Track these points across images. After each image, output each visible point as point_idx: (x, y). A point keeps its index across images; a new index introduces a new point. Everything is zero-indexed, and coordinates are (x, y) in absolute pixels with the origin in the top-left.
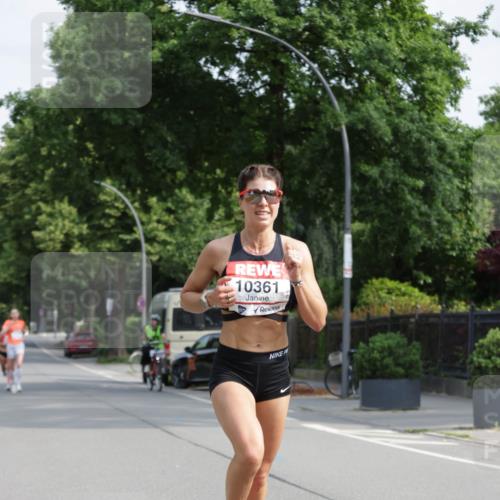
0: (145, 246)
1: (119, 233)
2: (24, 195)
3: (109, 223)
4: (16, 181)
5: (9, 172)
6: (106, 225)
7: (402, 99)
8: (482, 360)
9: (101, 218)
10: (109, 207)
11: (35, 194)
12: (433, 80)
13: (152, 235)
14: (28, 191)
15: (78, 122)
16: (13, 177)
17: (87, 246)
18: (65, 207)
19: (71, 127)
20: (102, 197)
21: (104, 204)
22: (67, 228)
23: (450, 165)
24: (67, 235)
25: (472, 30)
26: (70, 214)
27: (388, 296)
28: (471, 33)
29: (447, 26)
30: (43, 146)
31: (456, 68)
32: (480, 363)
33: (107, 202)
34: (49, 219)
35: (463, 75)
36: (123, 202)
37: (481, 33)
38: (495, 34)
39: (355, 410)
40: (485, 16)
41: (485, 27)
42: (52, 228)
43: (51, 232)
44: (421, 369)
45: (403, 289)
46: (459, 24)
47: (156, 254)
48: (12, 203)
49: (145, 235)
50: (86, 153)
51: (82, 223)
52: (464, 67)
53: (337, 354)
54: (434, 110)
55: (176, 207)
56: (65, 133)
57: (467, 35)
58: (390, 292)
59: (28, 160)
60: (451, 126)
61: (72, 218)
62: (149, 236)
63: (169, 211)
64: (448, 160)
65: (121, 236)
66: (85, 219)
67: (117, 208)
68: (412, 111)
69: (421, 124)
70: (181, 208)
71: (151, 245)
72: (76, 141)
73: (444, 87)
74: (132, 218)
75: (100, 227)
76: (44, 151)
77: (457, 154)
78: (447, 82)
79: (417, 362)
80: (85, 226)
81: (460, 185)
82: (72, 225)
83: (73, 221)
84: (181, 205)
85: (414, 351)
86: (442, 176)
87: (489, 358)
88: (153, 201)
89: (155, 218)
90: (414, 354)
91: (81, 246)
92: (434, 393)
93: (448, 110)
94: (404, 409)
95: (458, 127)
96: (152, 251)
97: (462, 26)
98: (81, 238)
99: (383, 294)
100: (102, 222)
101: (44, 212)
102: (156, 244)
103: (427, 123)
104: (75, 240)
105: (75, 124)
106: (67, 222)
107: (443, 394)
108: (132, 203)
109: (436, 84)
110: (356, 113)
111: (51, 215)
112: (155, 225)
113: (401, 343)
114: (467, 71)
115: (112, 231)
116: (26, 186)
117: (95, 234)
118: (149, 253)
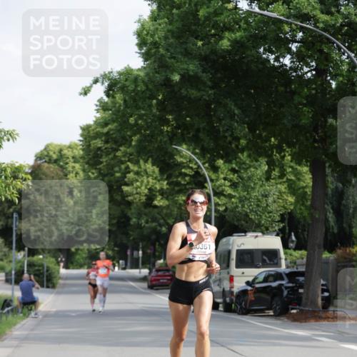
0: (214, 199)
2: (115, 157)
3: (185, 180)
4: (108, 145)
5: (103, 138)
6: (183, 182)
9: (177, 177)
10: (184, 167)
11: (124, 156)
13: (220, 189)
14: (119, 154)
15: (160, 98)
16: (107, 142)
17: (167, 199)
18: (149, 167)
19: (155, 101)
20: (179, 159)
21: (181, 165)
22: (150, 184)
24: (150, 189)
26: (154, 172)
30: (131, 116)
33: (184, 163)
34: (136, 177)
36: (196, 163)
42: (138, 184)
43: (137, 188)
47: (224, 205)
48: (105, 163)
49: (213, 189)
50: (167, 122)
51: (162, 179)
55: (239, 168)
56: (150, 106)
59: (119, 128)
61: (155, 176)
62: (217, 191)
63: (233, 171)
66: (165, 177)
67: (191, 168)
70: (243, 168)
71: (219, 198)
72: (158, 113)
74: (203, 176)
75: (178, 184)
76: (132, 120)
80: (165, 182)
82: (154, 181)
83: (156, 178)
84: (244, 166)
88: (220, 162)
89: (222, 176)
91: (162, 199)
96: (220, 203)
98: (162, 192)
100: (179, 179)
101: (132, 171)
102: (222, 198)
104: (158, 194)
105: (157, 99)
106: (150, 179)
108: (204, 164)
111: (137, 173)
112: (223, 181)
115: (188, 187)
116: (117, 150)
117: (173, 189)
118: (217, 204)
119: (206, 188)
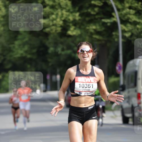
0: (121, 27)
1: (101, 18)
3: (95, 11)
6: (92, 13)
9: (88, 8)
13: (126, 18)
17: (80, 28)
22: (65, 16)
24: (65, 21)
26: (67, 5)
34: (51, 10)
42: (54, 16)
43: (53, 20)
47: (129, 31)
49: (120, 18)
51: (74, 11)
61: (68, 8)
62: (124, 19)
65: (103, 20)
66: (77, 9)
71: (125, 25)
74: (111, 6)
75: (88, 15)
80: (77, 14)
82: (68, 13)
83: (68, 11)
89: (127, 5)
91: (75, 29)
96: (126, 29)
98: (75, 23)
100: (89, 10)
101: (48, 5)
102: (129, 25)
104: (71, 25)
106: (64, 12)
111: (53, 7)
112: (128, 10)
115: (97, 17)
117: (84, 20)
118: (124, 31)
119: (113, 17)
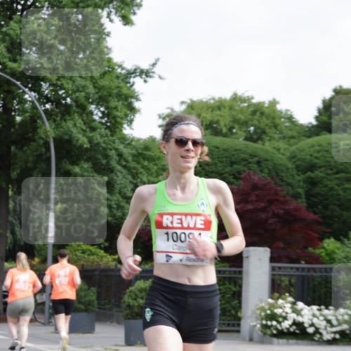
7: (95, 120)
8: (130, 301)
12: (116, 108)
23: (125, 167)
25: (145, 74)
27: (82, 255)
28: (144, 76)
29: (127, 71)
31: (133, 100)
32: (129, 302)
35: (137, 104)
37: (150, 77)
38: (160, 77)
39: (52, 333)
40: (154, 65)
41: (153, 72)
44: (96, 306)
45: (93, 250)
46: (135, 70)
52: (138, 99)
53: (42, 295)
54: (115, 129)
57: (141, 77)
58: (83, 252)
60: (128, 140)
64: (124, 163)
68: (101, 129)
69: (106, 138)
73: (123, 113)
77: (130, 159)
78: (125, 110)
79: (93, 301)
81: (132, 180)
85: (92, 294)
86: (119, 174)
87: (135, 299)
90: (92, 296)
92: (108, 323)
93: (125, 129)
94: (84, 333)
95: (132, 141)
97: (138, 71)
99: (79, 254)
103: (110, 138)
107: (114, 324)
109: (117, 111)
110: (62, 130)
113: (83, 288)
114: (139, 102)
